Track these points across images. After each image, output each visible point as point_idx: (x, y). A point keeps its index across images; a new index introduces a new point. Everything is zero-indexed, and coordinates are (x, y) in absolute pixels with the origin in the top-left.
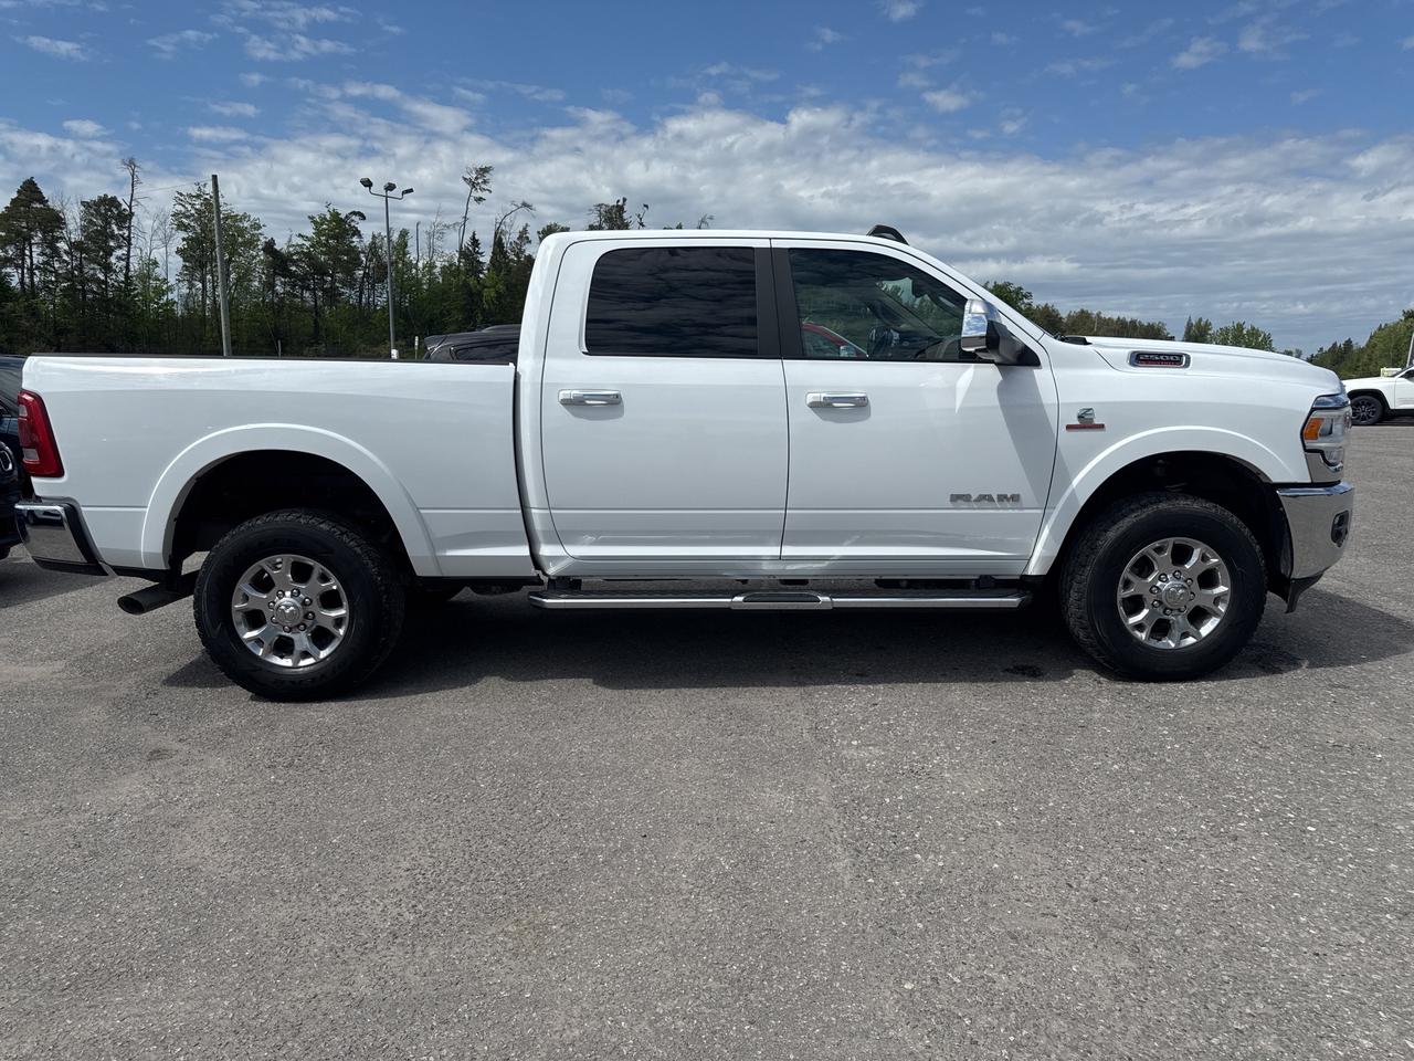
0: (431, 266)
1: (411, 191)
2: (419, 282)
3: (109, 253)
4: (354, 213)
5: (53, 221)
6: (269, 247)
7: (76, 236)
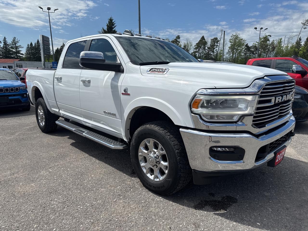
0: (287, 47)
1: (267, 29)
2: (283, 51)
3: (214, 49)
4: (269, 36)
5: (205, 43)
6: (247, 45)
7: (209, 46)
